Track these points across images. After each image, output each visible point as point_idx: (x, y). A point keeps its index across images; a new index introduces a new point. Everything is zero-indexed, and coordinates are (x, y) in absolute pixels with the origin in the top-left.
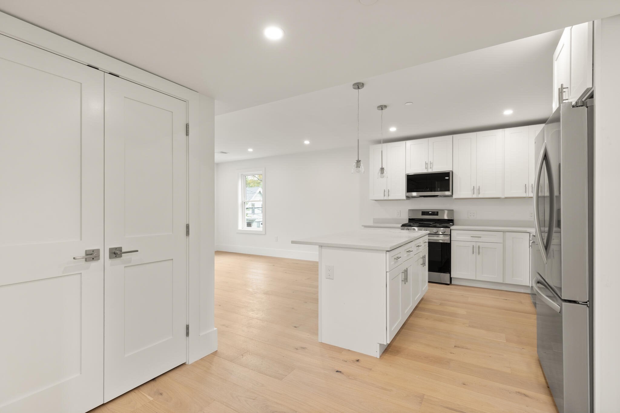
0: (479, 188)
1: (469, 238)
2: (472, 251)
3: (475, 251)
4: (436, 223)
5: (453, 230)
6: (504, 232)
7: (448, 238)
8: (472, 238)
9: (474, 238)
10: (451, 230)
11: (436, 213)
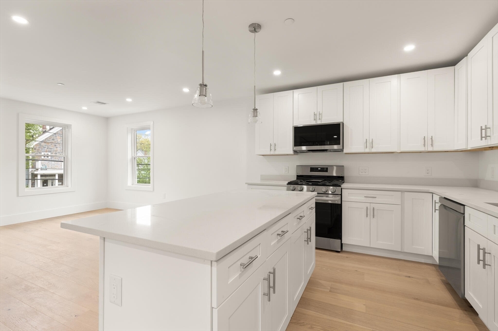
0: (372, 141)
1: (362, 199)
2: (366, 214)
3: (369, 213)
4: (325, 180)
5: (344, 189)
6: (402, 191)
7: (338, 198)
8: (365, 198)
9: (367, 198)
10: (341, 189)
11: (325, 169)
